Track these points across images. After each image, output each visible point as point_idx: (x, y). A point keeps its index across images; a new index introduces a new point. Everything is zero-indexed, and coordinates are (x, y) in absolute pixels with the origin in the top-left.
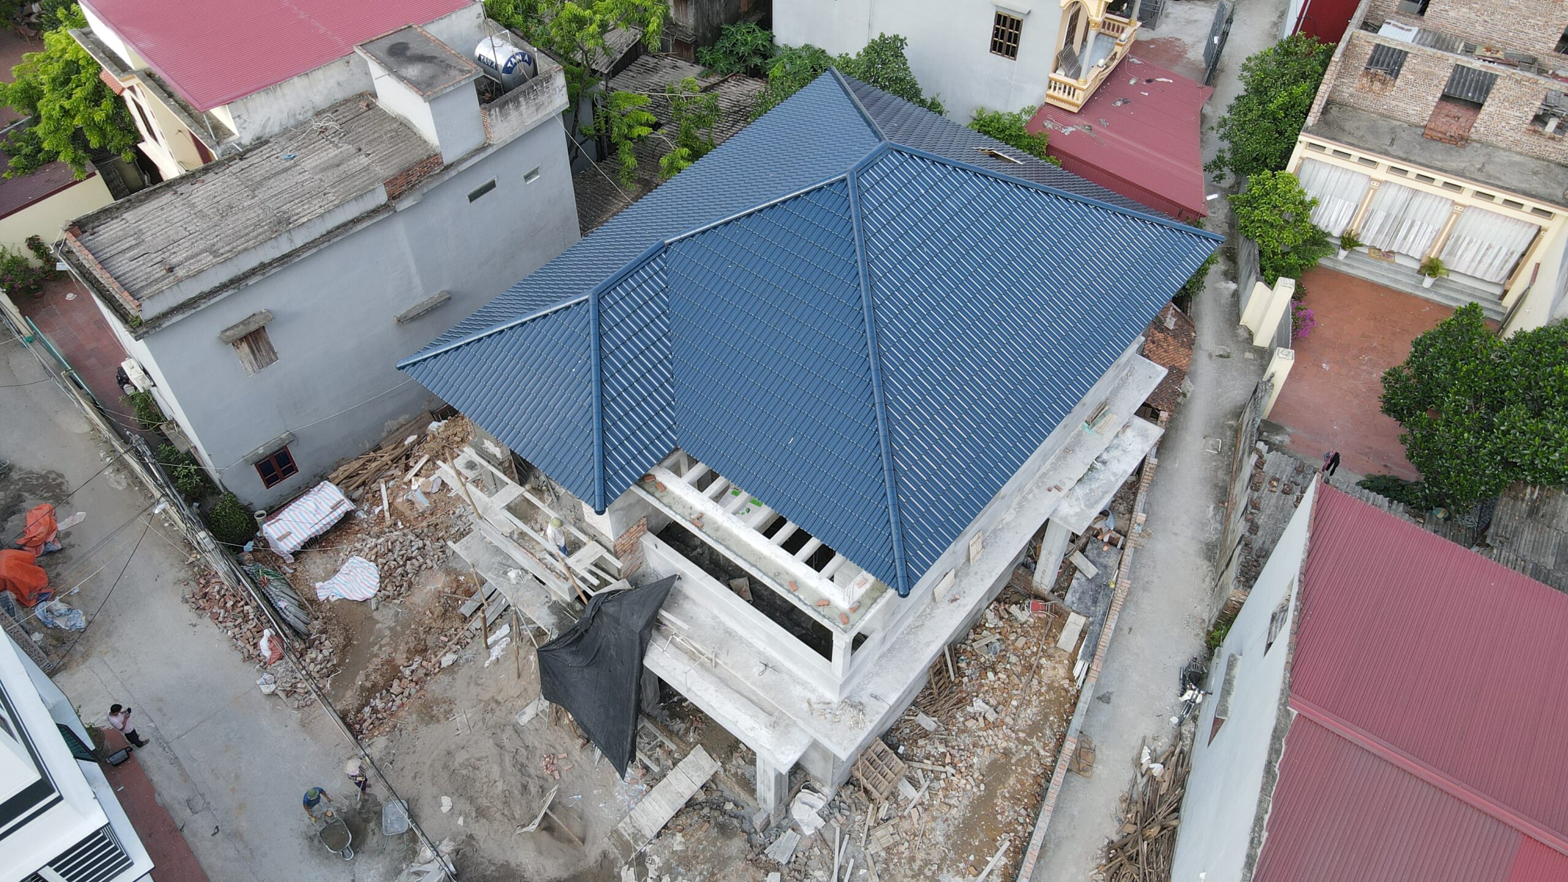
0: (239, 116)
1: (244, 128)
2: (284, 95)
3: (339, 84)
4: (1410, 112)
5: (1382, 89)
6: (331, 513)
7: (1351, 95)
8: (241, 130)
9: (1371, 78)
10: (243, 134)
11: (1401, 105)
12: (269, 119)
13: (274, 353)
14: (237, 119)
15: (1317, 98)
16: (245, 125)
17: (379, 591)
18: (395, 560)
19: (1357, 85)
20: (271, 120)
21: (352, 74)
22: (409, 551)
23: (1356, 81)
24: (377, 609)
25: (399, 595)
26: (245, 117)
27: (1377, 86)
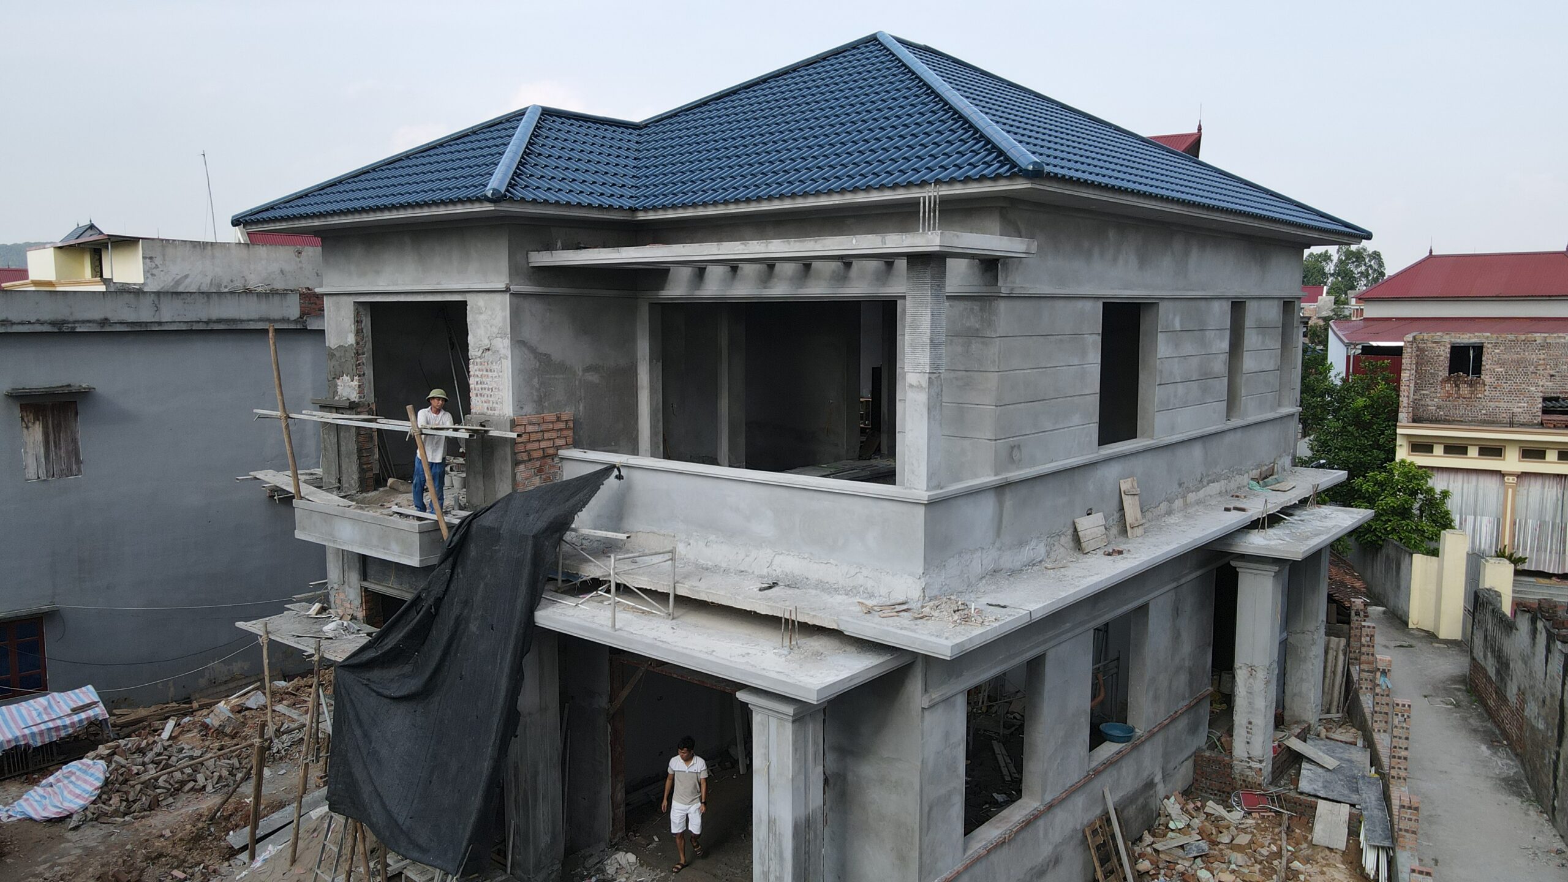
0: (151, 258)
1: (152, 275)
2: (213, 257)
3: (282, 272)
4: (1515, 410)
5: (1472, 392)
6: (69, 715)
7: (1439, 407)
8: (149, 275)
9: (1455, 382)
10: (148, 281)
11: (1501, 404)
12: (186, 276)
13: (79, 462)
14: (148, 261)
15: (1402, 388)
16: (155, 271)
17: (94, 802)
19: (1441, 393)
20: (189, 280)
21: (301, 268)
23: (1439, 390)
24: (76, 828)
25: (125, 814)
26: (158, 261)
27: (1465, 390)
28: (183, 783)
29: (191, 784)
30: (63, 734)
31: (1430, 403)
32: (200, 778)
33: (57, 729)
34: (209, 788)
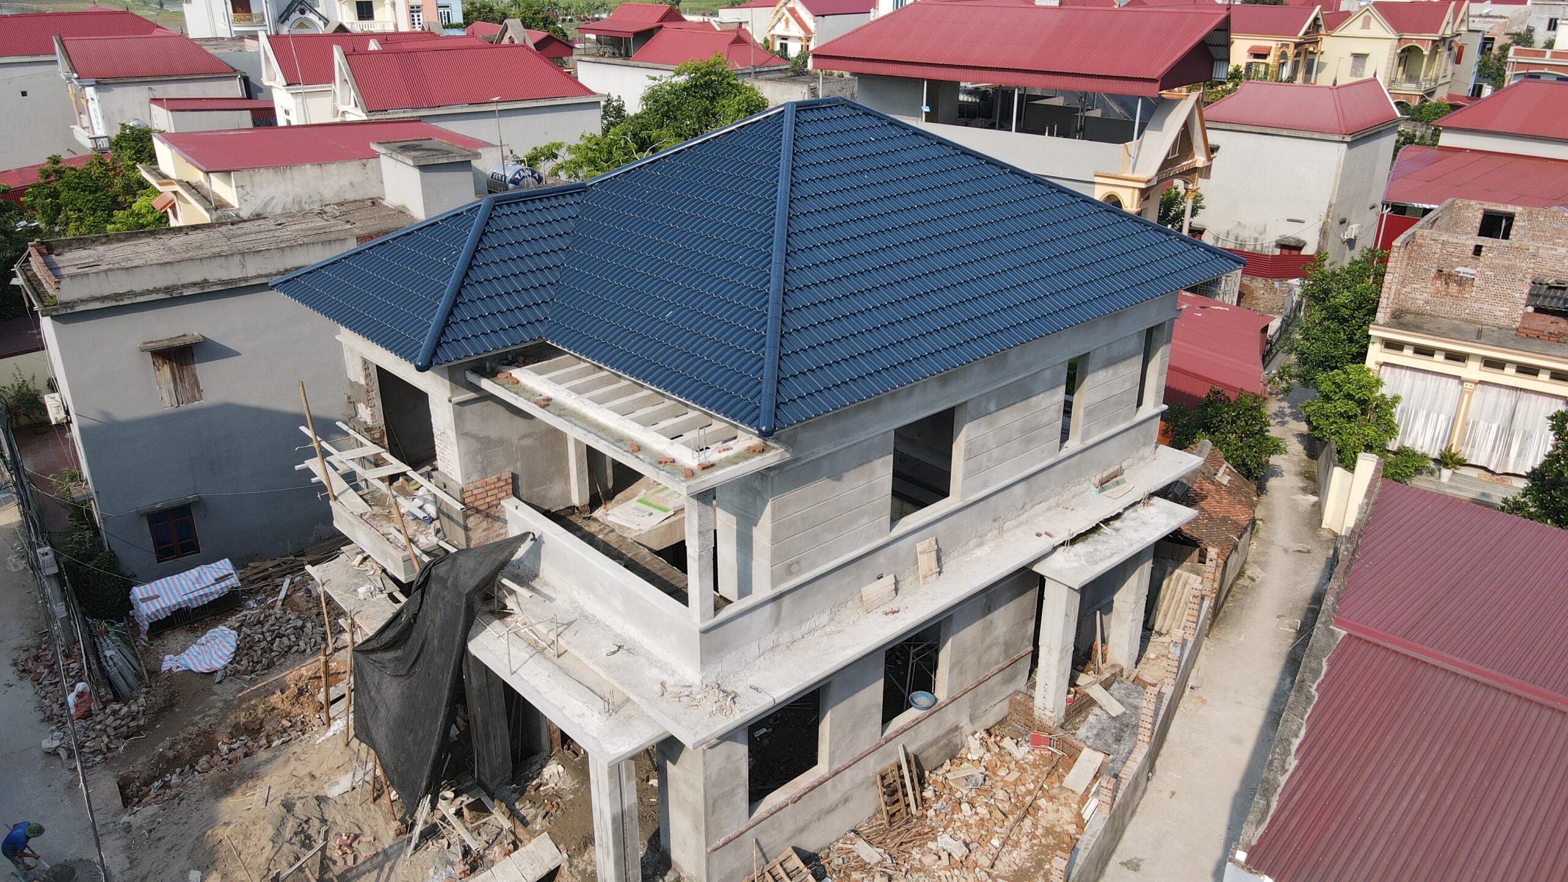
0: (242, 187)
1: (245, 200)
2: (293, 179)
3: (351, 184)
4: (1497, 313)
5: (1460, 292)
6: (213, 584)
7: (1427, 302)
8: (242, 201)
9: (1446, 280)
10: (243, 206)
11: (1485, 306)
12: (273, 198)
13: (200, 391)
14: (240, 189)
15: (1383, 290)
16: (246, 197)
17: (231, 663)
18: (263, 633)
19: (1431, 289)
20: (275, 201)
21: (367, 178)
22: (283, 628)
23: (1429, 286)
24: (220, 682)
25: (252, 672)
26: (248, 188)
27: (1453, 288)
28: (290, 647)
29: (296, 648)
30: (211, 599)
31: (1419, 297)
32: (301, 643)
33: (206, 595)
34: (308, 650)
